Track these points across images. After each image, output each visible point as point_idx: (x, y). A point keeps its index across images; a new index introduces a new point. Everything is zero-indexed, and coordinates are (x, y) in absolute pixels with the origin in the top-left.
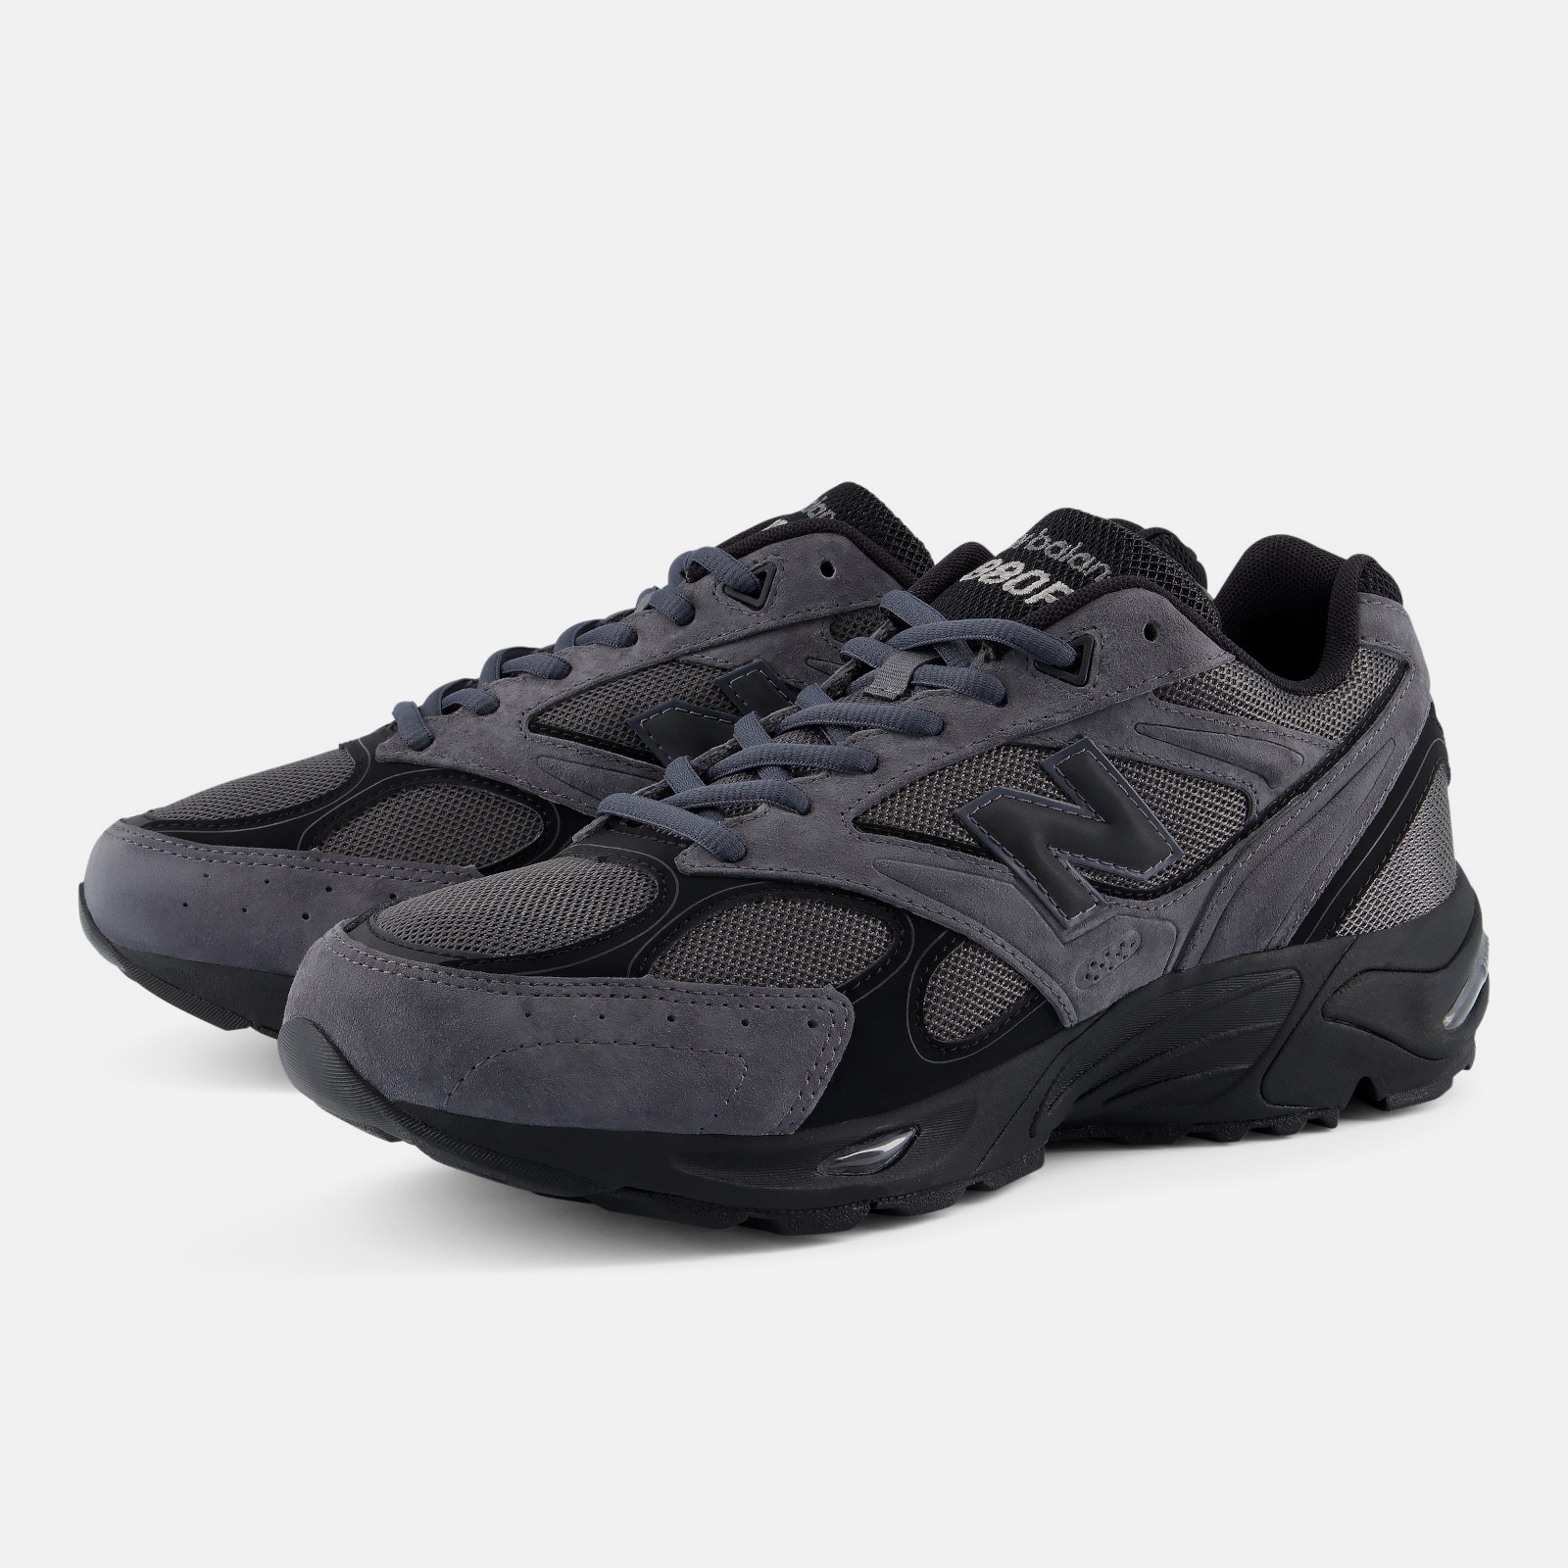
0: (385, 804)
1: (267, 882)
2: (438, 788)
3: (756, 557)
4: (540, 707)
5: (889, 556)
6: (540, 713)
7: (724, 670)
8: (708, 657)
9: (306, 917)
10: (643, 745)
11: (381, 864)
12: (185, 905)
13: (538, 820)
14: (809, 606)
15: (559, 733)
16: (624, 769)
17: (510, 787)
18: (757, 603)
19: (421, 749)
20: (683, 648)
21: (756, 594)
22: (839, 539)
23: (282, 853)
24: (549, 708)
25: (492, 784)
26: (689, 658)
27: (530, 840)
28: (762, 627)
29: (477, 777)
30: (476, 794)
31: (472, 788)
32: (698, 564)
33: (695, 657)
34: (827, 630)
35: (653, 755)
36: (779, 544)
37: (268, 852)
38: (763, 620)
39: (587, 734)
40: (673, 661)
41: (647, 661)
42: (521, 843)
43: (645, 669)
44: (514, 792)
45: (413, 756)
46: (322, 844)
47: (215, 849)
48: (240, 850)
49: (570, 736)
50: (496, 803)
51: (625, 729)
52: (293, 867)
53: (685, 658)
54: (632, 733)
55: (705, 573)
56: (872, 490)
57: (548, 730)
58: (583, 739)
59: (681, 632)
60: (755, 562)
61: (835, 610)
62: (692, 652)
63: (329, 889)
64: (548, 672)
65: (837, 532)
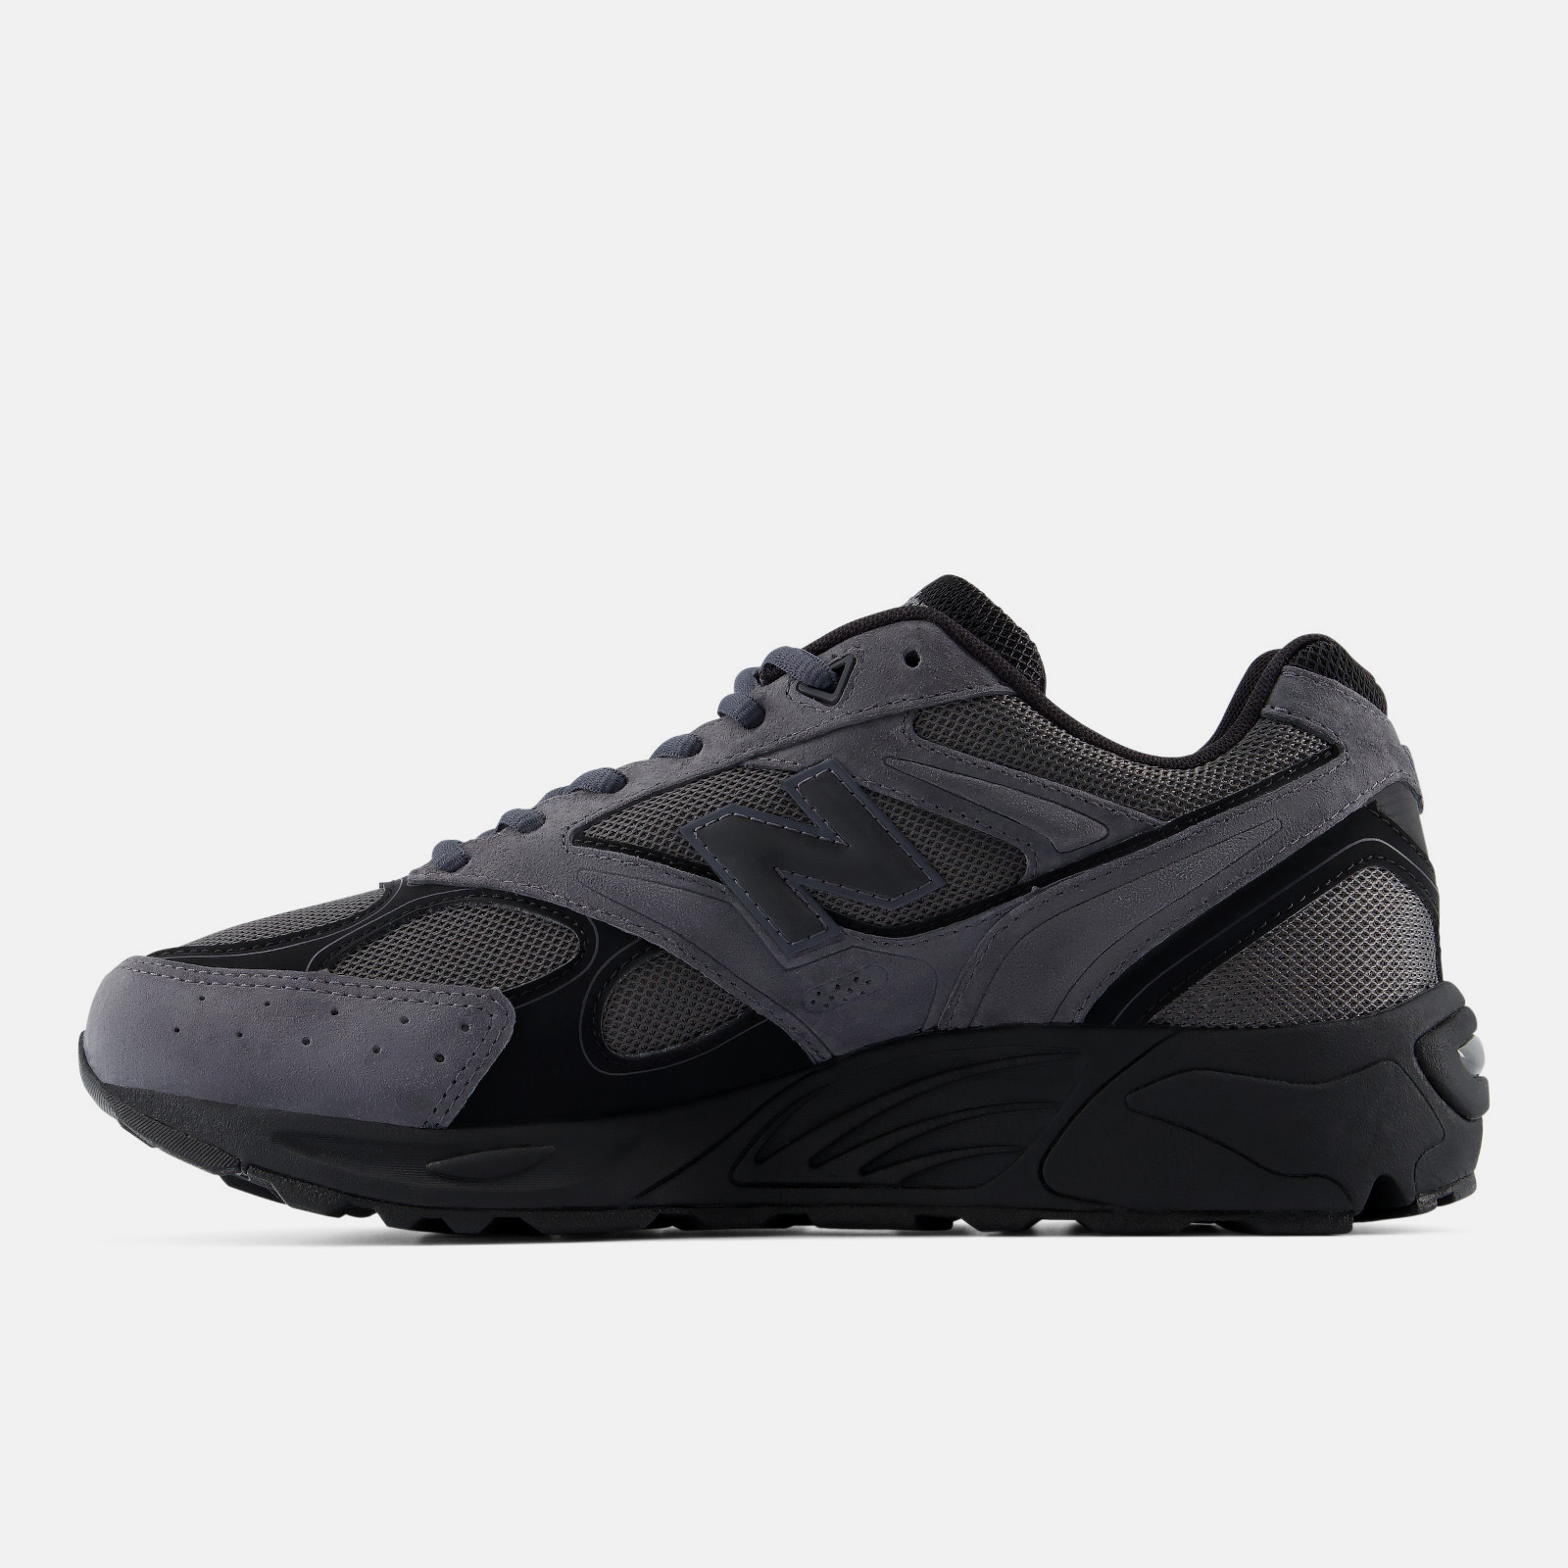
0: (409, 926)
1: (267, 1004)
2: (468, 909)
3: (837, 650)
4: (586, 820)
5: (984, 644)
6: (587, 826)
7: (793, 773)
8: (774, 760)
9: (306, 1042)
10: (698, 857)
11: (394, 986)
12: (177, 1030)
13: (575, 940)
14: (891, 699)
15: (605, 845)
16: (674, 883)
17: (547, 904)
18: (831, 698)
19: (454, 871)
20: (749, 752)
21: (830, 690)
22: (926, 626)
23: (287, 975)
24: (597, 821)
25: (527, 902)
26: (755, 762)
27: (565, 961)
28: (835, 724)
29: (511, 894)
30: (508, 913)
31: (504, 907)
32: (773, 666)
33: (762, 760)
34: (909, 726)
35: (709, 869)
36: (861, 637)
37: (272, 974)
38: (836, 715)
39: (635, 844)
40: (736, 766)
41: (709, 768)
42: (554, 965)
43: (706, 777)
44: (551, 909)
45: (447, 877)
46: (335, 968)
47: (216, 971)
48: (243, 973)
49: (617, 847)
50: (530, 922)
51: (678, 839)
52: (297, 989)
53: (749, 763)
54: (686, 843)
55: (781, 673)
56: (971, 580)
57: (593, 842)
58: (631, 850)
59: (749, 735)
60: (834, 656)
61: (920, 704)
62: (756, 756)
63: (335, 1013)
64: (599, 786)
65: (924, 619)
